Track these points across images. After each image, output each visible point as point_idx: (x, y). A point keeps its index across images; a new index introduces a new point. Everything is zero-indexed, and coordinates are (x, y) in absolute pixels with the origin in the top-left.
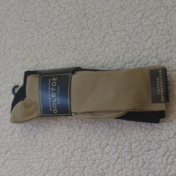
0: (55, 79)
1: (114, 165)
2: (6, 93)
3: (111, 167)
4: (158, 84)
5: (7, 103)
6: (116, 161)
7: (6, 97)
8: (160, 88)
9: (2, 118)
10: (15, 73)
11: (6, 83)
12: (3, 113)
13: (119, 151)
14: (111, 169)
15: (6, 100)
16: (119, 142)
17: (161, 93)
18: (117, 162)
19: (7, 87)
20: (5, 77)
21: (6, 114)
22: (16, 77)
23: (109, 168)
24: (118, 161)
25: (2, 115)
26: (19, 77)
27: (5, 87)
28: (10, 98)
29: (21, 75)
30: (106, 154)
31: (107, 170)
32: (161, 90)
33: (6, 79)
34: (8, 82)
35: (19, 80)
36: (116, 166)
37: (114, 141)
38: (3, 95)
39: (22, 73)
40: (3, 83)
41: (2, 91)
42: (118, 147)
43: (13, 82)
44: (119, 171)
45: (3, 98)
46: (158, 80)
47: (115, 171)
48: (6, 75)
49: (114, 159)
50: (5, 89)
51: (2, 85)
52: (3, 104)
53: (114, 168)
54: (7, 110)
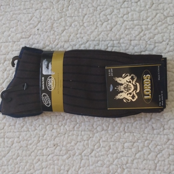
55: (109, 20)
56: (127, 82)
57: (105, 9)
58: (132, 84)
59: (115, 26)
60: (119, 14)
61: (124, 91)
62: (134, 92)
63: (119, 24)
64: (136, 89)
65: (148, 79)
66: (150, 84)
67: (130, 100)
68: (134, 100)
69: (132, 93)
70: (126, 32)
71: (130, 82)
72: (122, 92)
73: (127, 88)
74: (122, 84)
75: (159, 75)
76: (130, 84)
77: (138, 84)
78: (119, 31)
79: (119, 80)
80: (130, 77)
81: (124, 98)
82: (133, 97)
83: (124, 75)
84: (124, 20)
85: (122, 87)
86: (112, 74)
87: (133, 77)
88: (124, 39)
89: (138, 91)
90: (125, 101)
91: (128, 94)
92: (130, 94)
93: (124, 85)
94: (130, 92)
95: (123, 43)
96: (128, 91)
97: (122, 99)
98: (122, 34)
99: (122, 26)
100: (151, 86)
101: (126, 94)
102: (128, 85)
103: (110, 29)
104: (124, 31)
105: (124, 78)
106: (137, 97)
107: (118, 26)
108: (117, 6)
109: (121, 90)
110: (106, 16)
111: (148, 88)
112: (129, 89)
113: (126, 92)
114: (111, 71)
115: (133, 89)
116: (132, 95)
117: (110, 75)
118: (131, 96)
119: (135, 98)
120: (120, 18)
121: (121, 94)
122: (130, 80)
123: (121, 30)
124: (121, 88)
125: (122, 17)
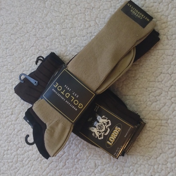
0: (57, 84)
1: (167, 92)
2: (51, 22)
3: (164, 94)
4: (135, 13)
5: (53, 33)
6: (170, 88)
7: (52, 27)
8: (139, 15)
9: (48, 48)
10: (61, 2)
11: (52, 13)
12: (49, 43)
13: (172, 79)
14: (164, 96)
15: (52, 30)
16: (174, 70)
17: (143, 17)
18: (170, 90)
19: (53, 17)
20: (50, 7)
21: (52, 44)
22: (62, 6)
23: (162, 95)
24: (171, 88)
25: (48, 45)
26: (66, 6)
27: (51, 16)
28: (56, 28)
29: (68, 5)
30: (158, 82)
31: (160, 97)
32: (141, 16)
33: (52, 8)
34: (53, 11)
35: (66, 9)
36: (169, 93)
37: (168, 69)
38: (49, 25)
39: (69, 2)
40: (48, 12)
41: (47, 20)
42: (172, 75)
43: (60, 11)
44: (172, 98)
45: (48, 28)
46: (133, 11)
47: (168, 98)
48: (52, 4)
49: (167, 87)
50: (50, 18)
51: (47, 14)
52: (48, 34)
53: (167, 95)
54: (53, 40)
55: (157, 100)
56: (103, 123)
57: (153, 91)
58: (105, 127)
59: (163, 107)
60: (167, 97)
61: (97, 128)
62: (103, 133)
63: (167, 105)
64: (105, 132)
65: (117, 131)
66: (117, 136)
67: (97, 137)
68: (99, 138)
69: (101, 133)
70: (174, 113)
71: (105, 124)
72: (95, 127)
73: (100, 127)
74: (98, 122)
75: (127, 134)
76: (104, 125)
77: (109, 130)
78: (167, 112)
79: (99, 118)
80: (107, 121)
81: (94, 132)
82: (100, 136)
83: (104, 116)
84: (172, 102)
85: (98, 124)
86: (97, 110)
87: (109, 122)
88: (172, 120)
89: (106, 134)
90: (93, 135)
91: (98, 131)
92: (100, 132)
93: (99, 123)
94: (100, 131)
95: (171, 123)
96: (99, 129)
97: (92, 132)
98: (170, 114)
99: (170, 107)
100: (117, 137)
101: (97, 130)
102: (102, 125)
103: (159, 109)
104: (171, 113)
105: (102, 118)
106: (102, 138)
107: (166, 107)
108: (165, 89)
109: (96, 126)
110: (155, 97)
111: (113, 137)
112: (101, 129)
113: (98, 129)
114: (97, 107)
115: (104, 130)
116: (101, 134)
117: (95, 110)
118: (99, 134)
119: (101, 137)
120: (168, 100)
121: (93, 128)
122: (106, 123)
123: (169, 111)
124: (96, 125)
125: (170, 99)
